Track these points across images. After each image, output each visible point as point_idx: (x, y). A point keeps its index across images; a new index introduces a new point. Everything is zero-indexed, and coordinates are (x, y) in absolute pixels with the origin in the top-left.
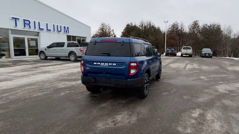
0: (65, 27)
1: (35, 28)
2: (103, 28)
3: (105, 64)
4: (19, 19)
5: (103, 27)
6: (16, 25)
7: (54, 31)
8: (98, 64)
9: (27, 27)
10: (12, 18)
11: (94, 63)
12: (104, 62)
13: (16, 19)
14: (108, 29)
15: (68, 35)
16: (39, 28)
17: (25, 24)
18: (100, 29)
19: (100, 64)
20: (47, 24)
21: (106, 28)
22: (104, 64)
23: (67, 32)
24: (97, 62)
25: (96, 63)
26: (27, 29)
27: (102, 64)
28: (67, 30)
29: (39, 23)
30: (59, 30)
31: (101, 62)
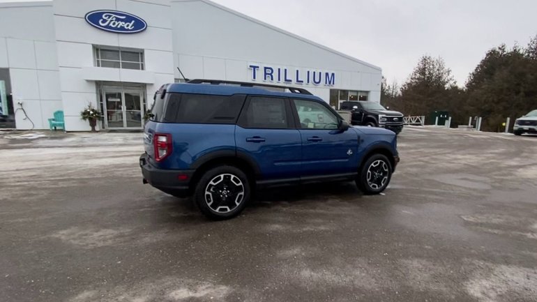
0: (327, 74)
1: (279, 80)
2: (424, 69)
4: (258, 67)
5: (425, 65)
6: (254, 78)
7: (308, 82)
9: (269, 78)
10: (251, 66)
13: (255, 67)
14: (436, 70)
15: (332, 88)
16: (286, 80)
17: (266, 74)
18: (417, 72)
20: (297, 71)
21: (431, 67)
23: (330, 83)
26: (268, 82)
28: (330, 79)
29: (286, 70)
30: (317, 80)
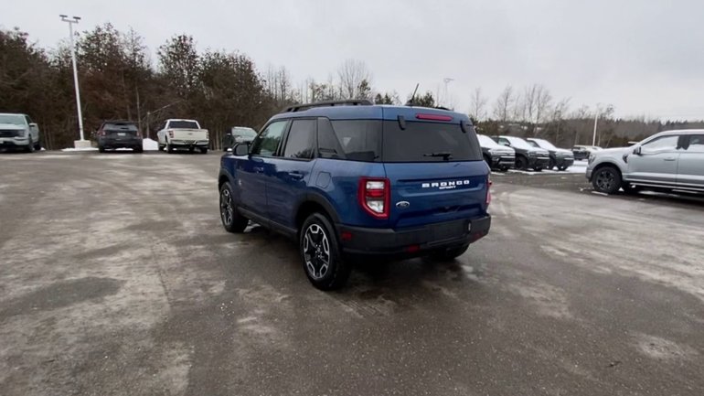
3: (450, 183)
8: (433, 185)
11: (424, 185)
12: (447, 179)
19: (437, 185)
22: (448, 185)
24: (430, 180)
25: (428, 185)
27: (443, 184)
31: (439, 180)
